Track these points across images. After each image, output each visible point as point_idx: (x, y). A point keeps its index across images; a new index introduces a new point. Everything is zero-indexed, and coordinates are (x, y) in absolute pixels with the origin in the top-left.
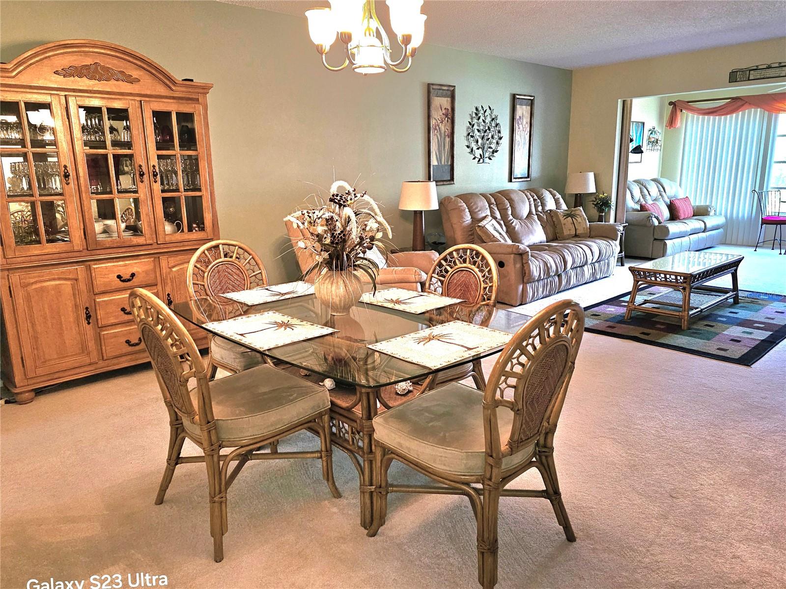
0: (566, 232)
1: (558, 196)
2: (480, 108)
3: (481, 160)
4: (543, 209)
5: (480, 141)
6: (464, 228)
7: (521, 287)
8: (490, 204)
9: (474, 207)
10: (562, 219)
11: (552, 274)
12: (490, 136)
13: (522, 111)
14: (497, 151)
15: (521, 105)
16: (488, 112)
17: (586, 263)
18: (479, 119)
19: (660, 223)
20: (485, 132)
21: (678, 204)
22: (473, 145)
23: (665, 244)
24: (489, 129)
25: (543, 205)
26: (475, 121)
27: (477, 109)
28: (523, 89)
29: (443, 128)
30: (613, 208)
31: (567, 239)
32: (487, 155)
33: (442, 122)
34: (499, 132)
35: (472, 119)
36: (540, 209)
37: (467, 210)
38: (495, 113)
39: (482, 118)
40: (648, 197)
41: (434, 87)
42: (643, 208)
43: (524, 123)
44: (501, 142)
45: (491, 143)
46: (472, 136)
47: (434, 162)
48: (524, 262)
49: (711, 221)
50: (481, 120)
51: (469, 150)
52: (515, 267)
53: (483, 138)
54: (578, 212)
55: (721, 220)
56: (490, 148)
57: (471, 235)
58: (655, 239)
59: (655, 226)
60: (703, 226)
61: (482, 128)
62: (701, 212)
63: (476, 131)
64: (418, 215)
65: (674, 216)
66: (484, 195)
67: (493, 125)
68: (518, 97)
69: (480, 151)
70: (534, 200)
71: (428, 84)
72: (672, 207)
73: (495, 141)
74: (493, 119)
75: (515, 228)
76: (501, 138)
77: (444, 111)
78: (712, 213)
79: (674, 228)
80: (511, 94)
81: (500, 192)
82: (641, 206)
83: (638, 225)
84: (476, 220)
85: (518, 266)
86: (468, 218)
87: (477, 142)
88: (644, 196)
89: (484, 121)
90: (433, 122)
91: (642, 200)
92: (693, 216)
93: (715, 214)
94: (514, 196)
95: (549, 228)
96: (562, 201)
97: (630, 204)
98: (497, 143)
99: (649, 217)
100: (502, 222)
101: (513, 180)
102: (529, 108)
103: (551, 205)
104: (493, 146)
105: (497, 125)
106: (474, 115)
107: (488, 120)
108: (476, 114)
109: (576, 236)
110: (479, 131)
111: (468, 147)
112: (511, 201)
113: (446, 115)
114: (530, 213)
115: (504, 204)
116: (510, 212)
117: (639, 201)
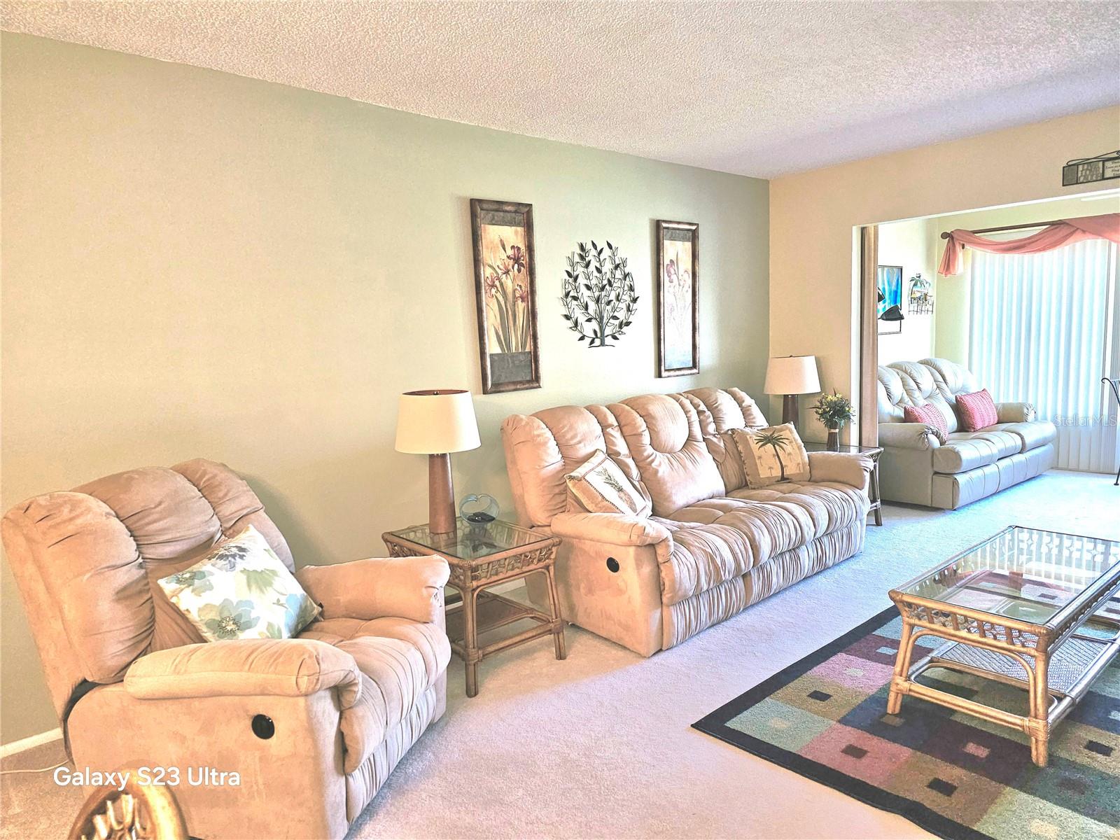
0: (764, 473)
1: (748, 401)
2: (589, 246)
3: (597, 342)
4: (717, 429)
5: (592, 307)
6: (543, 481)
7: (658, 615)
8: (604, 427)
9: (569, 436)
10: (754, 446)
11: (727, 576)
12: (613, 297)
13: (676, 250)
14: (628, 324)
15: (672, 239)
16: (607, 253)
17: (802, 541)
18: (587, 265)
19: (942, 443)
20: (603, 288)
21: (970, 403)
22: (579, 314)
23: (955, 482)
24: (610, 284)
25: (717, 420)
26: (580, 270)
27: (582, 247)
28: (674, 211)
29: (509, 283)
30: (855, 419)
31: (768, 486)
32: (608, 331)
33: (507, 272)
34: (631, 289)
35: (573, 266)
36: (711, 428)
37: (552, 443)
38: (621, 254)
39: (594, 264)
40: (917, 394)
41: (485, 206)
42: (909, 417)
43: (681, 271)
44: (635, 306)
45: (614, 309)
46: (575, 298)
47: (493, 347)
48: (660, 560)
49: (1033, 432)
50: (592, 268)
51: (570, 323)
52: (639, 574)
53: (598, 301)
54: (785, 434)
55: (1048, 430)
56: (615, 318)
57: (560, 494)
58: (936, 473)
59: (933, 451)
60: (1019, 442)
61: (594, 282)
62: (1010, 416)
63: (583, 289)
64: (438, 461)
65: (965, 424)
66: (591, 409)
67: (618, 274)
68: (665, 225)
69: (594, 325)
70: (700, 413)
71: (471, 200)
72: (959, 409)
73: (623, 305)
74: (617, 267)
75: (656, 472)
76: (635, 300)
77: (510, 252)
78: (1031, 417)
79: (969, 450)
80: (652, 220)
81: (628, 402)
82: (906, 411)
83: (904, 448)
84: (571, 461)
85: (647, 569)
86: (553, 458)
87: (586, 308)
88: (909, 392)
89: (599, 271)
90: (486, 273)
91: (906, 398)
92: (999, 422)
93: (1036, 419)
94: (655, 409)
95: (732, 466)
96: (756, 411)
97: (887, 407)
98: (629, 310)
99: (923, 434)
100: (630, 462)
101: (664, 374)
102: (688, 245)
103: (732, 418)
104: (622, 315)
105: (626, 276)
106: (577, 259)
107: (608, 267)
108: (582, 258)
109: (784, 479)
110: (589, 288)
111: (567, 317)
112: (649, 419)
113: (516, 260)
114: (691, 438)
115: (634, 426)
116: (646, 439)
117: (901, 401)
